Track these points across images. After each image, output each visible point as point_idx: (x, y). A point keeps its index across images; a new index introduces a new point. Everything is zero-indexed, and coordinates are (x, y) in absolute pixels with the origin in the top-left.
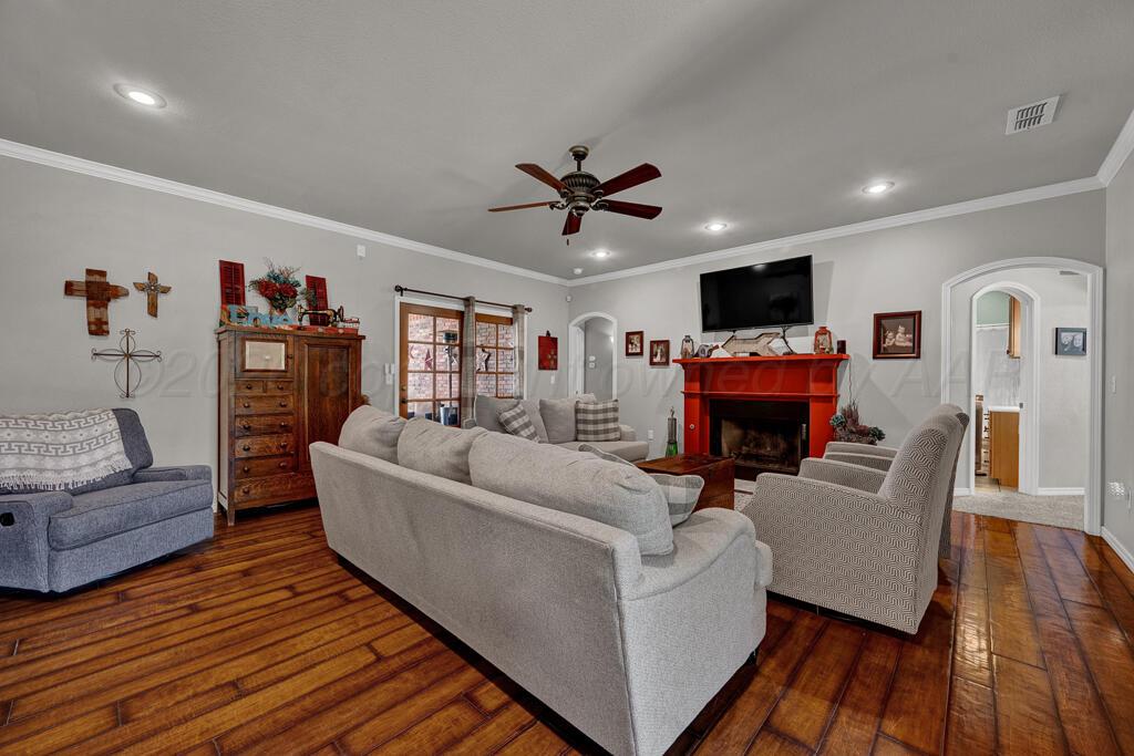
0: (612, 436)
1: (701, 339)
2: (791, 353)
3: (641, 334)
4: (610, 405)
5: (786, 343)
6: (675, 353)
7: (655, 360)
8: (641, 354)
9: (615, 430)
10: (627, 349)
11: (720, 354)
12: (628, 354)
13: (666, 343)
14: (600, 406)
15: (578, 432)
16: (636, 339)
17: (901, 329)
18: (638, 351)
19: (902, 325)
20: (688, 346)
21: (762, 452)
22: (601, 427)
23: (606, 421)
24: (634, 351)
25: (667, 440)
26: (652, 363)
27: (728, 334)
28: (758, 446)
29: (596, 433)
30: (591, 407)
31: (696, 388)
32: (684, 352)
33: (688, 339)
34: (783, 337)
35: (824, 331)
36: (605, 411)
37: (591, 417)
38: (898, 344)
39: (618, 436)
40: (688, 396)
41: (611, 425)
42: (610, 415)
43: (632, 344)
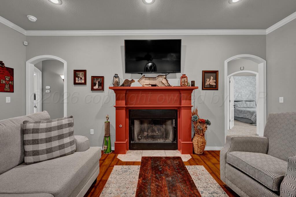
0: (68, 150)
1: (125, 77)
2: (170, 86)
3: (85, 71)
4: (65, 122)
5: (167, 81)
7: (95, 88)
8: (85, 83)
9: (71, 143)
10: (75, 80)
12: (75, 83)
13: (102, 78)
14: (54, 124)
15: (24, 153)
16: (81, 75)
17: (212, 78)
18: (83, 81)
19: (212, 76)
20: (117, 80)
21: (154, 134)
22: (55, 144)
23: (61, 137)
24: (80, 82)
25: (104, 134)
26: (93, 89)
28: (153, 131)
29: (49, 151)
30: (43, 126)
31: (123, 103)
32: (115, 83)
33: (116, 76)
34: (166, 78)
35: (184, 76)
36: (60, 127)
37: (43, 136)
38: (211, 84)
39: (75, 148)
40: (118, 108)
41: (67, 140)
42: (66, 131)
43: (78, 77)
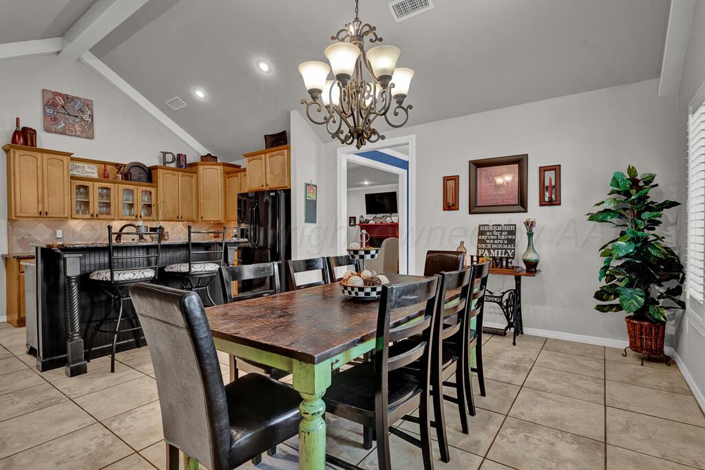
1: (367, 217)
2: (393, 222)
6: (358, 222)
7: (351, 224)
11: (372, 222)
13: (355, 218)
20: (362, 220)
27: (374, 215)
32: (360, 222)
33: (362, 217)
